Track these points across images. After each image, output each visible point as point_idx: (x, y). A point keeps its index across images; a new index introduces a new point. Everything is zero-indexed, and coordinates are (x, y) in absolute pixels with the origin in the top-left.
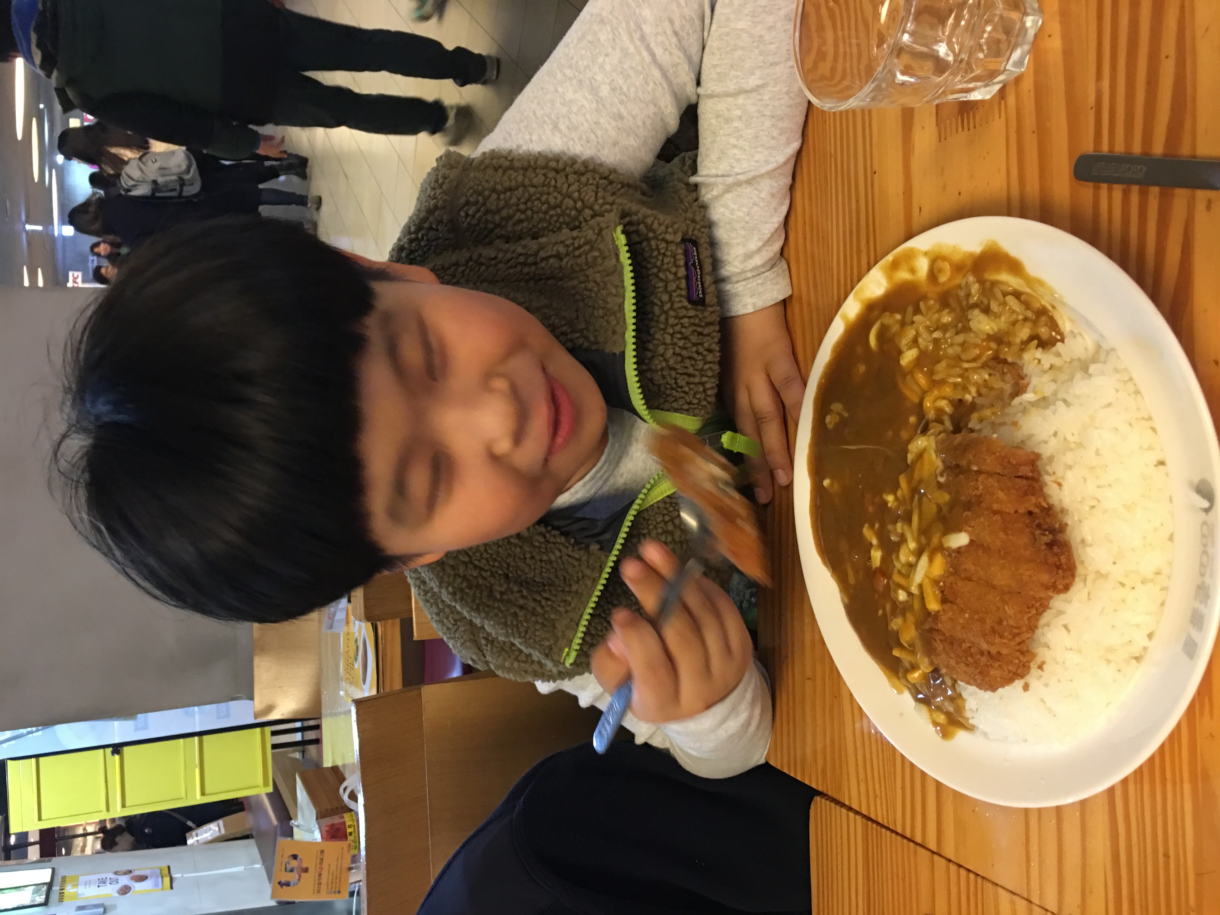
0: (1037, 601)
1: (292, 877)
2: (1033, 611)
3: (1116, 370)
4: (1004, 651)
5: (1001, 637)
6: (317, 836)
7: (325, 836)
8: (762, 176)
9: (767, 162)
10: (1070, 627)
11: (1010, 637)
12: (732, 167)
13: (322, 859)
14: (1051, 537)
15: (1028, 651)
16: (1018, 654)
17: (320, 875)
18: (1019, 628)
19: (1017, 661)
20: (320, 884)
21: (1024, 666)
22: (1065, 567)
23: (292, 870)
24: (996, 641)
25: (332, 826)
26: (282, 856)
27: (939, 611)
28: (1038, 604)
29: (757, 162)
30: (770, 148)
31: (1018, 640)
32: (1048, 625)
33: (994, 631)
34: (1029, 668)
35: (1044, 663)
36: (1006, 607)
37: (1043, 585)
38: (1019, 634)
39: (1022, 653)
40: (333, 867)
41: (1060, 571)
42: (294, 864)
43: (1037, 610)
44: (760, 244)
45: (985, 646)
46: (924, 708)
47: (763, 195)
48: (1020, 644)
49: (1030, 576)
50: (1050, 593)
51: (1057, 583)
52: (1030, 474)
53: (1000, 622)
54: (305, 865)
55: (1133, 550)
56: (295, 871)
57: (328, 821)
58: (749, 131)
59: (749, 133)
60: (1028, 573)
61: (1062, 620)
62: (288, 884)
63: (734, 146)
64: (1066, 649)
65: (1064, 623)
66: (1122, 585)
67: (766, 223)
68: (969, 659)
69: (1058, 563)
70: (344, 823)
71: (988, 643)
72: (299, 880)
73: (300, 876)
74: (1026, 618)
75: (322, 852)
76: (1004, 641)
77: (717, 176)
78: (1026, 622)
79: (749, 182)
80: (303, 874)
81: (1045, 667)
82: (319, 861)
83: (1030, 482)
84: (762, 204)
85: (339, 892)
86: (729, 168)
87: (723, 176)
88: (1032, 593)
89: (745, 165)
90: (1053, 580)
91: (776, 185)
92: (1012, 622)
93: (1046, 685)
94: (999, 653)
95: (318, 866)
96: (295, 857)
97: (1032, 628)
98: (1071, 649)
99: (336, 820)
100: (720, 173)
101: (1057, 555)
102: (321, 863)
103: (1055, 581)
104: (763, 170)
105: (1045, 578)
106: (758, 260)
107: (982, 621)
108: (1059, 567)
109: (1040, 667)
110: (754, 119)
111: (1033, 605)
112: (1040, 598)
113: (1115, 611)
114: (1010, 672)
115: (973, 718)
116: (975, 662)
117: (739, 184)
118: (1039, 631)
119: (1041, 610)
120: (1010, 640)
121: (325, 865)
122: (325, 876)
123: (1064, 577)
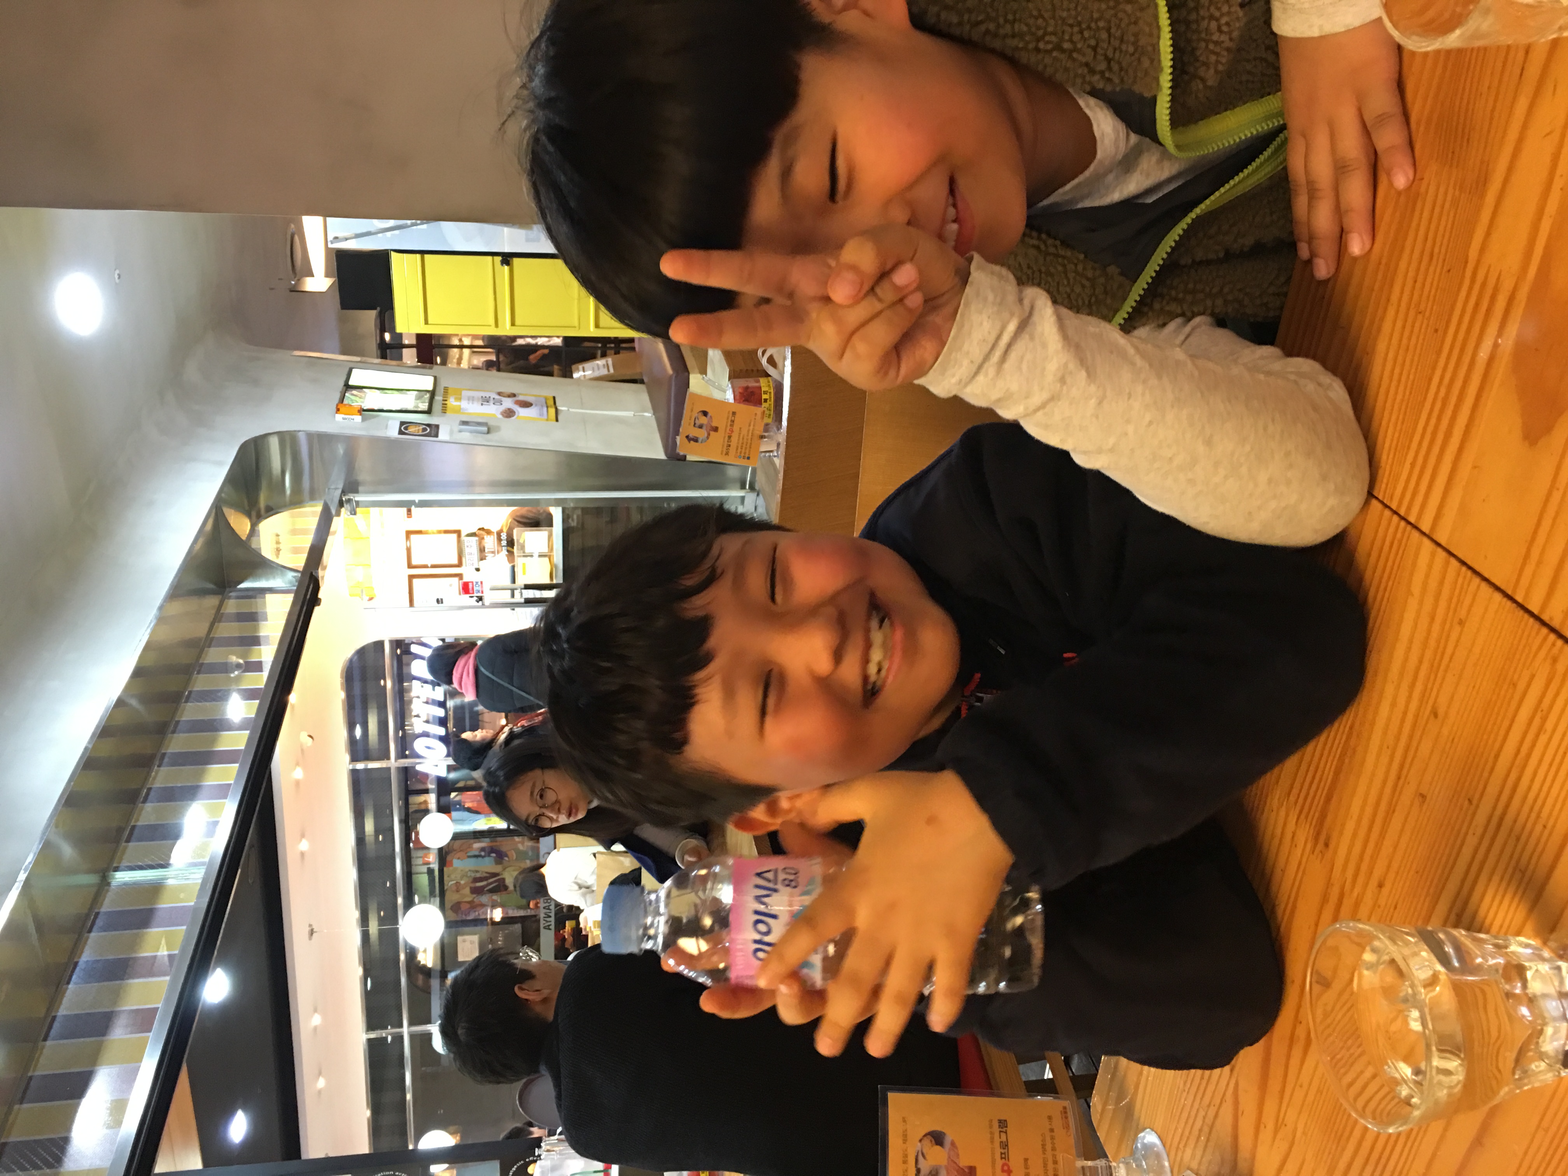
1: (701, 434)
6: (729, 396)
7: (738, 397)
13: (733, 421)
17: (730, 437)
20: (729, 446)
23: (701, 427)
25: (747, 388)
26: (692, 410)
40: (744, 432)
42: (703, 420)
54: (714, 424)
56: (704, 427)
57: (743, 383)
62: (696, 440)
70: (760, 388)
72: (708, 438)
73: (709, 434)
75: (734, 413)
80: (712, 433)
82: (729, 423)
85: (748, 458)
95: (729, 427)
96: (705, 413)
99: (751, 383)
102: (732, 425)
121: (736, 428)
122: (735, 439)
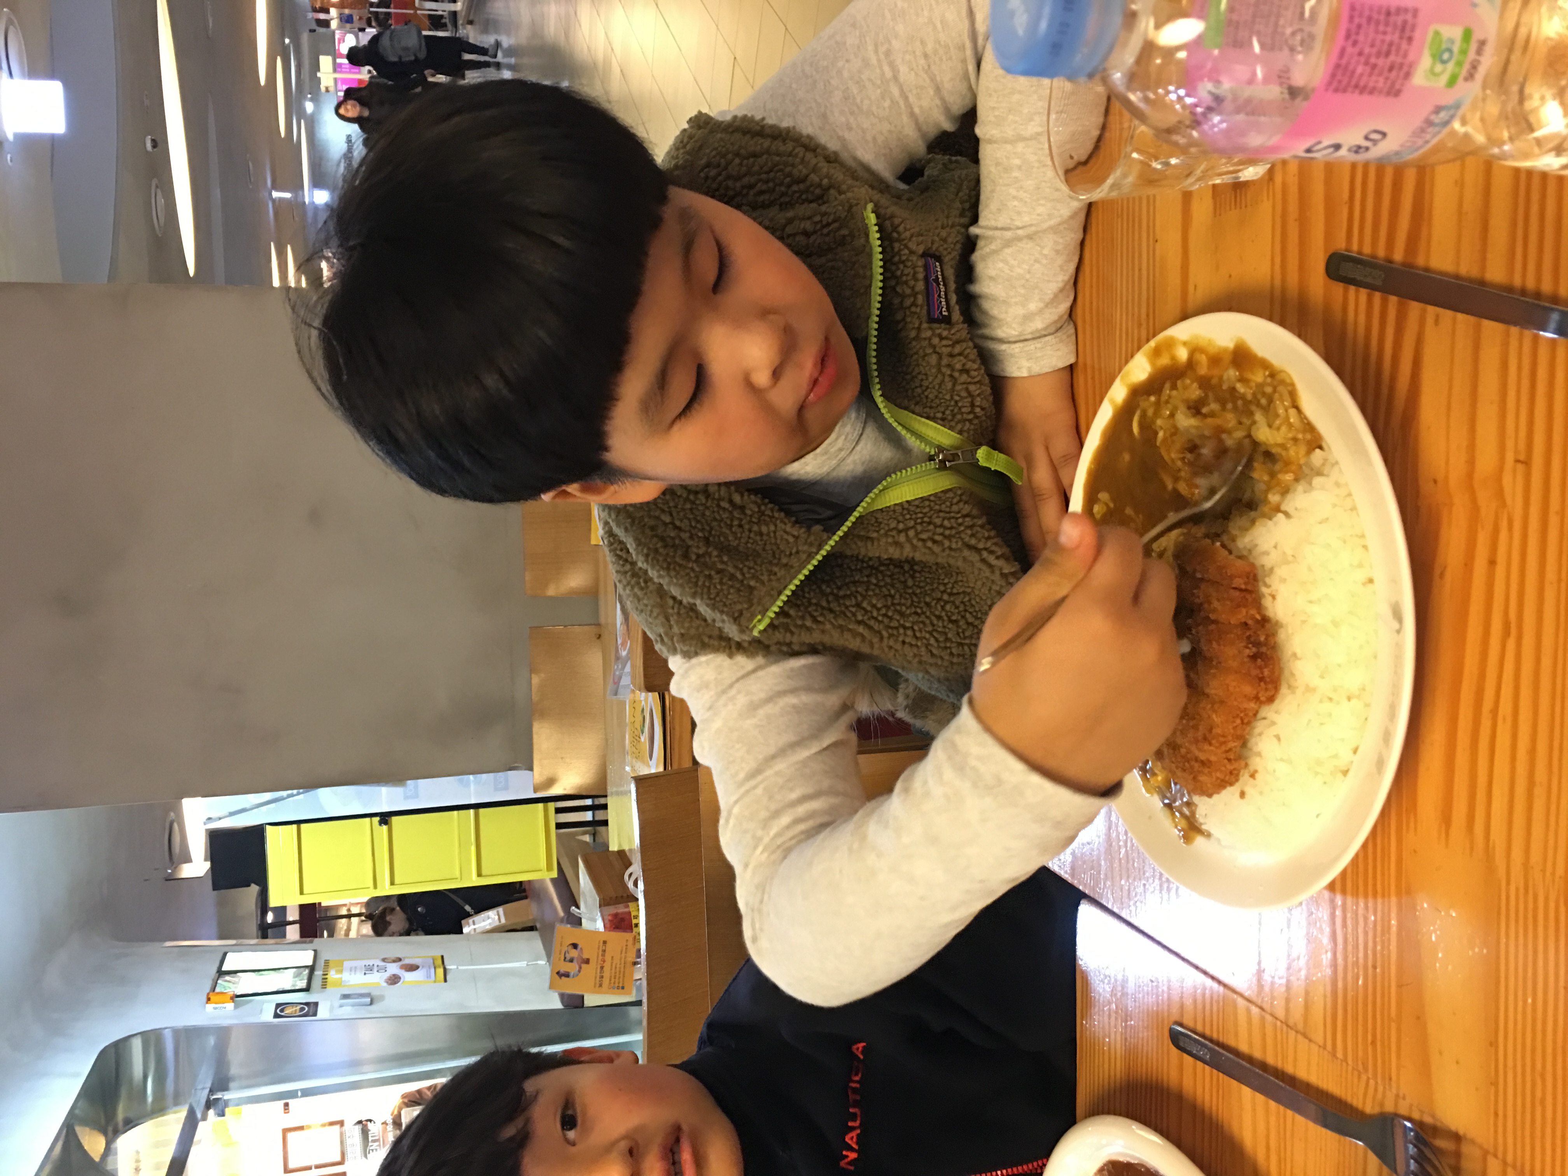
0: (1241, 712)
1: (572, 968)
2: (1238, 721)
3: (1337, 484)
4: (1213, 758)
5: (1210, 744)
6: (600, 925)
7: (608, 925)
8: (1044, 231)
9: (1050, 216)
10: (1281, 738)
11: (1217, 745)
12: (1012, 219)
13: (604, 951)
14: (1254, 650)
15: (1238, 760)
16: (1226, 761)
17: (602, 968)
18: (1224, 736)
19: (1223, 769)
20: (602, 977)
21: (1231, 773)
22: (1268, 680)
23: (571, 961)
25: (616, 915)
26: (561, 945)
29: (1038, 215)
30: (1053, 200)
31: (1224, 748)
32: (1260, 734)
33: (1205, 739)
35: (1256, 771)
37: (1245, 696)
38: (1225, 743)
40: (616, 961)
41: (1262, 684)
42: (574, 953)
43: (1244, 720)
44: (1041, 305)
45: (1198, 753)
46: (1167, 812)
47: (1045, 252)
48: (1227, 751)
49: (1235, 687)
51: (1260, 695)
52: (1243, 587)
53: (1210, 730)
54: (585, 956)
55: (1339, 665)
56: (575, 961)
57: (612, 910)
58: (1030, 182)
59: (1030, 183)
60: (1234, 684)
61: (1273, 731)
62: (567, 975)
63: (1015, 198)
64: (1277, 759)
65: (1275, 733)
66: (1331, 699)
67: (1049, 281)
68: (1186, 764)
69: (1261, 675)
70: (630, 913)
72: (579, 971)
73: (580, 968)
74: (1231, 727)
75: (605, 942)
76: (1212, 748)
77: (996, 229)
78: (1232, 731)
79: (1030, 237)
80: (584, 966)
81: (1257, 775)
82: (600, 953)
83: (1243, 594)
84: (1044, 262)
85: (623, 988)
86: (1009, 221)
87: (1002, 229)
88: (1235, 703)
89: (1026, 219)
90: (1255, 692)
91: (1061, 240)
92: (1219, 731)
93: (1261, 793)
94: (1209, 760)
95: (600, 957)
96: (575, 946)
98: (1282, 760)
99: (621, 909)
100: (999, 225)
101: (1260, 668)
102: (603, 955)
103: (1258, 693)
104: (1045, 225)
105: (1248, 689)
106: (1038, 324)
108: (1261, 679)
109: (1253, 776)
110: (1035, 170)
111: (1237, 716)
112: (1245, 709)
113: (1322, 724)
114: (1218, 778)
115: (1205, 823)
117: (1019, 239)
118: (1251, 743)
120: (1217, 748)
121: (608, 958)
122: (607, 967)
123: (1266, 690)
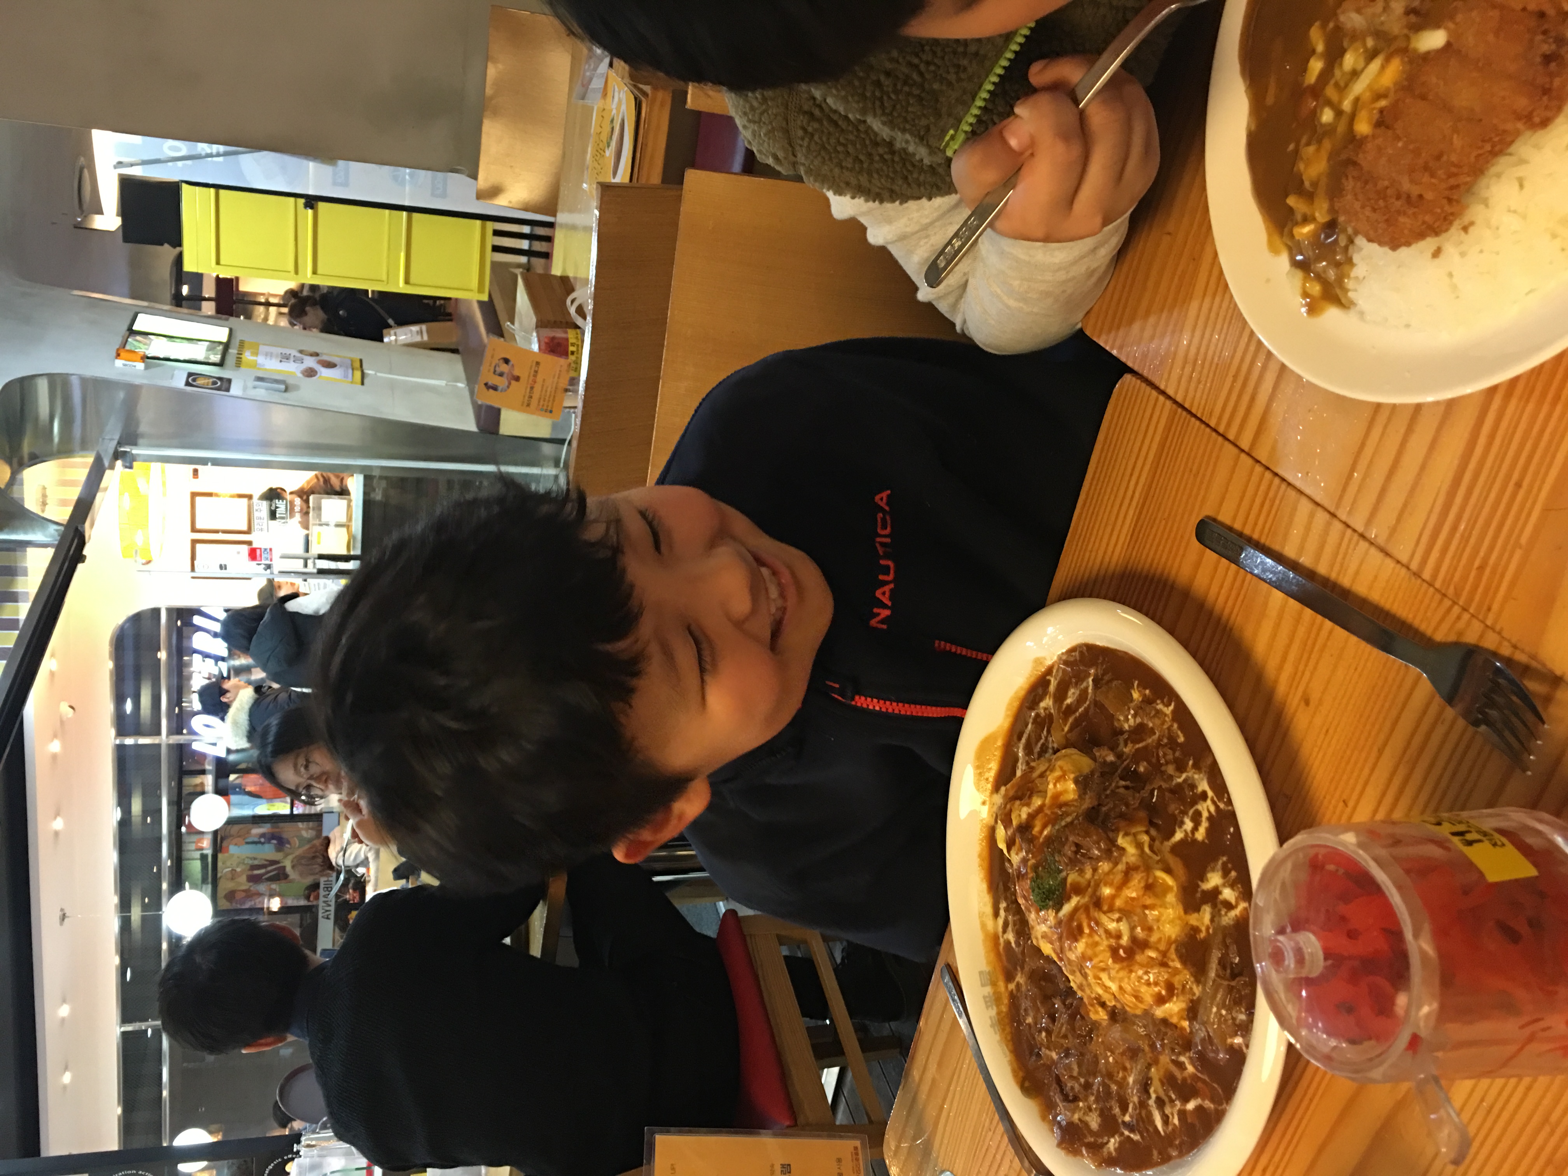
0: (1497, 135)
1: (501, 382)
2: (1488, 147)
4: (1429, 196)
5: (1432, 175)
6: (534, 345)
7: (543, 347)
10: (1526, 184)
11: (1444, 177)
13: (536, 372)
14: (1553, 47)
15: (1458, 201)
16: (1445, 202)
17: (532, 388)
18: (1459, 166)
19: (1439, 211)
20: (531, 397)
21: (1445, 219)
22: (1555, 94)
23: (501, 375)
24: (1424, 180)
25: (553, 339)
26: (492, 357)
27: (1367, 137)
28: (1496, 139)
31: (1452, 181)
32: (1499, 176)
33: (1426, 168)
34: (1451, 223)
35: (1472, 223)
36: (1455, 136)
37: (1515, 112)
38: (1455, 175)
39: (1450, 200)
40: (548, 384)
41: (1545, 98)
42: (504, 368)
43: (1493, 147)
45: (1406, 185)
46: (1299, 274)
48: (1452, 188)
49: (1504, 98)
50: (1520, 125)
51: (1535, 114)
53: (1439, 157)
54: (516, 373)
56: (505, 376)
57: (549, 333)
60: (1503, 93)
61: (1520, 171)
62: (495, 388)
64: (1509, 211)
65: (1520, 174)
68: (1380, 202)
69: (1547, 86)
70: (567, 339)
71: (1412, 181)
72: (507, 387)
73: (510, 384)
74: (1475, 154)
75: (538, 363)
76: (1433, 180)
78: (1472, 159)
80: (513, 382)
81: (1471, 230)
82: (532, 373)
85: (551, 412)
88: (1495, 121)
90: (1530, 109)
92: (1454, 158)
93: (1463, 254)
94: (1421, 196)
95: (532, 378)
96: (507, 361)
97: (1478, 170)
98: (1515, 212)
99: (559, 334)
101: (1551, 75)
102: (535, 376)
103: (1533, 110)
105: (1522, 103)
107: (1417, 153)
108: (1546, 92)
109: (1465, 229)
111: (1491, 139)
112: (1504, 131)
114: (1424, 222)
115: (1356, 290)
116: (1386, 207)
118: (1483, 182)
119: (1497, 149)
120: (1441, 181)
121: (539, 379)
122: (538, 388)
123: (1547, 108)
